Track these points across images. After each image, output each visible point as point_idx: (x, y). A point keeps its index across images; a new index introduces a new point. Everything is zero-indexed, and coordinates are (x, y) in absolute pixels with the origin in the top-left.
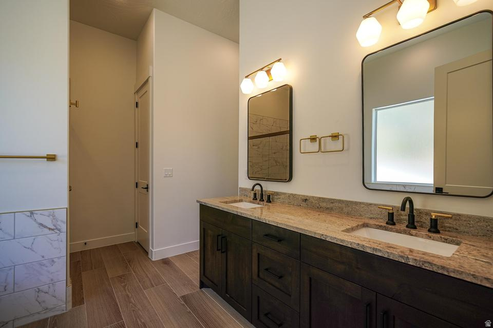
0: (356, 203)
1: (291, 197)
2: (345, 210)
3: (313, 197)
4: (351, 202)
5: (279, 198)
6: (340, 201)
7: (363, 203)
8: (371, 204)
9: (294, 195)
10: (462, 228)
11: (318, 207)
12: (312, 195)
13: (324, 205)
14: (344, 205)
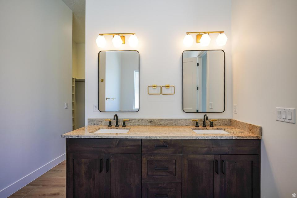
0: (180, 120)
1: (140, 121)
2: (174, 124)
3: (156, 119)
4: (177, 120)
5: (131, 123)
6: (171, 120)
7: (183, 119)
8: (186, 119)
9: (142, 120)
10: (217, 124)
11: (159, 124)
12: (155, 118)
13: (162, 123)
14: (173, 122)
